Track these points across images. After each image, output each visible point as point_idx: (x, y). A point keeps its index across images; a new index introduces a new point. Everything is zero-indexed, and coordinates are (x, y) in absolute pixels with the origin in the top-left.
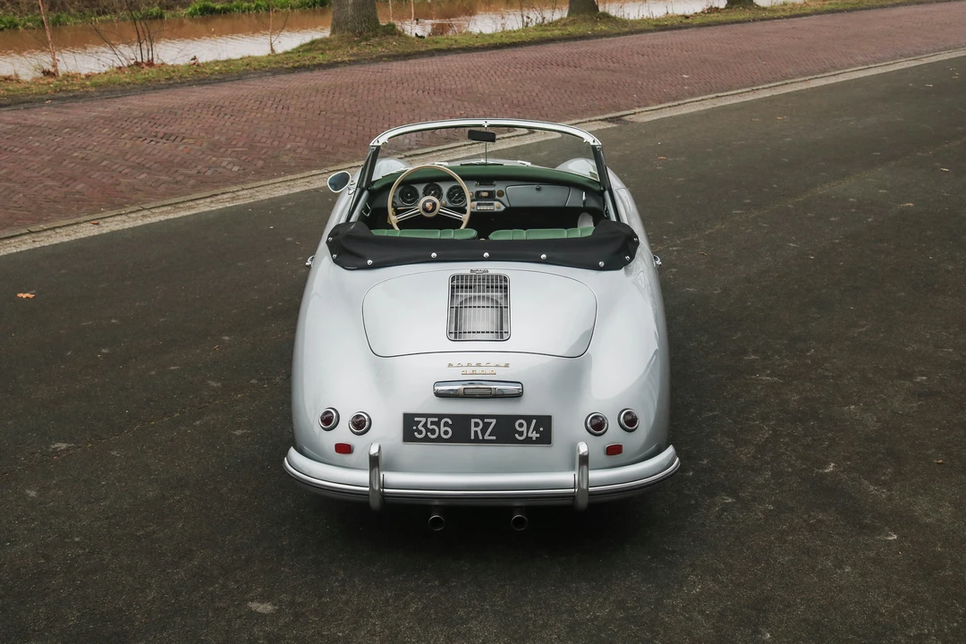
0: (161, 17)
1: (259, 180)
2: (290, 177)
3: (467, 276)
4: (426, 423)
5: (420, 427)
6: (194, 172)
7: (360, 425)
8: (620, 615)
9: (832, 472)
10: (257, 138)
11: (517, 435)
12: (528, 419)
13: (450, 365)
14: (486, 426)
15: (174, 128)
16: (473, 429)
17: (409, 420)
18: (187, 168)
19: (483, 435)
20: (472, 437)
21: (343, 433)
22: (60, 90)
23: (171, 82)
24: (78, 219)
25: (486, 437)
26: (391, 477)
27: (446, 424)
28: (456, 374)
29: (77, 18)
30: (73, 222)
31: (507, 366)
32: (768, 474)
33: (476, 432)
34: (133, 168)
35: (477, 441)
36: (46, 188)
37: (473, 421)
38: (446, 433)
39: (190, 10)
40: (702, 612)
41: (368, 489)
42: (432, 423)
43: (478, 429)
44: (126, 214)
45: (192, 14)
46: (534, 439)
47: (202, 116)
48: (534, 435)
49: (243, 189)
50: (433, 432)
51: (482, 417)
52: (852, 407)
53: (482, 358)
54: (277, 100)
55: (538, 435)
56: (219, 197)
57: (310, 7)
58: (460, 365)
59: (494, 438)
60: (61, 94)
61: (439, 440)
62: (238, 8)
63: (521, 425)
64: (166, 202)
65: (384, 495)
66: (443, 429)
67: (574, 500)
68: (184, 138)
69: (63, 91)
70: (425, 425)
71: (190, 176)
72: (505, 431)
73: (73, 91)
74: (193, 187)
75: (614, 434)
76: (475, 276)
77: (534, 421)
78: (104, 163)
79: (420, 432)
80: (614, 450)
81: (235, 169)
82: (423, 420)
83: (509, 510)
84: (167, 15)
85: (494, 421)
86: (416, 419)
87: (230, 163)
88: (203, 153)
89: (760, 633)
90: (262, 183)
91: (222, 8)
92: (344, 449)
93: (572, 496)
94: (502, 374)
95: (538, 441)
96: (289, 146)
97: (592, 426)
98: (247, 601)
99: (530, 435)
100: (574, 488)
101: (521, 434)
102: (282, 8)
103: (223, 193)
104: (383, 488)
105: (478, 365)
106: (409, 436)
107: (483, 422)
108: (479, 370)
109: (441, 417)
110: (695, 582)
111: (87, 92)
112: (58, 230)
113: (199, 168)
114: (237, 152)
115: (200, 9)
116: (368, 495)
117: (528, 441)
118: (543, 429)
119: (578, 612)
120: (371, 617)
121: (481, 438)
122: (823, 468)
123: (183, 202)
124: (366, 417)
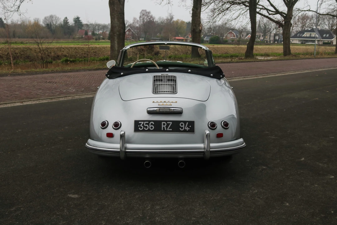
0: (52, 63)
1: (82, 93)
2: (93, 93)
3: (160, 76)
4: (144, 124)
5: (141, 126)
6: (59, 91)
7: (117, 126)
8: (224, 198)
9: (303, 160)
10: (82, 83)
11: (180, 129)
12: (185, 122)
13: (154, 102)
14: (168, 125)
15: (53, 80)
16: (163, 126)
17: (137, 123)
18: (57, 89)
19: (167, 129)
20: (162, 129)
21: (110, 129)
22: (14, 72)
23: (53, 71)
24: (15, 101)
25: (168, 129)
26: (129, 146)
27: (152, 124)
28: (156, 105)
29: (23, 62)
30: (13, 102)
31: (176, 102)
32: (279, 161)
33: (164, 127)
34: (37, 89)
35: (164, 131)
36: (5, 93)
37: (163, 123)
38: (152, 128)
39: (62, 60)
40: (259, 198)
41: (119, 150)
42: (146, 124)
43: (165, 126)
44: (33, 101)
45: (62, 62)
46: (187, 130)
47: (63, 78)
48: (187, 129)
49: (76, 96)
50: (146, 127)
51: (166, 121)
52: (308, 144)
53: (167, 100)
54: (90, 75)
55: (189, 129)
56: (67, 97)
57: (103, 61)
58: (157, 102)
59: (171, 130)
60: (14, 74)
61: (149, 130)
62: (78, 60)
63: (182, 125)
64: (48, 98)
65: (126, 152)
66: (150, 126)
67: (204, 154)
68: (56, 83)
69: (15, 73)
70: (143, 125)
71: (57, 92)
72: (176, 127)
73: (18, 73)
74: (58, 94)
75: (219, 129)
76: (163, 76)
77: (187, 123)
78: (27, 88)
79: (141, 128)
80: (220, 136)
81: (74, 90)
82: (143, 123)
83: (177, 159)
84: (54, 62)
85: (171, 123)
86: (139, 122)
87: (72, 89)
88: (63, 86)
89: (284, 203)
90: (83, 94)
91: (72, 60)
92: (110, 135)
93: (203, 152)
94: (174, 105)
95: (189, 131)
96: (93, 85)
97: (210, 126)
98: (68, 194)
99: (186, 129)
100: (204, 149)
101: (182, 128)
102: (93, 60)
103: (69, 96)
104: (126, 149)
105: (165, 102)
106: (136, 129)
107: (167, 123)
108: (165, 104)
109: (149, 121)
110: (254, 189)
111: (23, 73)
112: (7, 104)
113: (61, 90)
114: (75, 86)
115: (65, 60)
116: (119, 152)
117: (185, 131)
118: (191, 126)
119: (207, 197)
120: (120, 199)
121: (166, 129)
122: (300, 159)
123: (54, 98)
124: (120, 123)
